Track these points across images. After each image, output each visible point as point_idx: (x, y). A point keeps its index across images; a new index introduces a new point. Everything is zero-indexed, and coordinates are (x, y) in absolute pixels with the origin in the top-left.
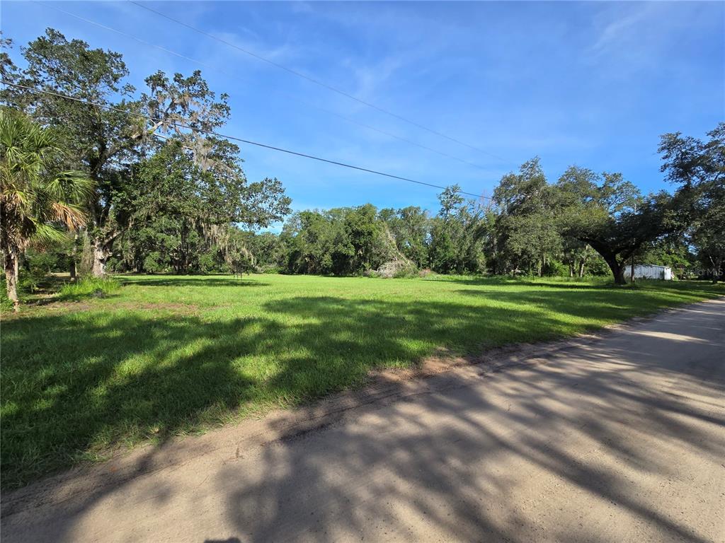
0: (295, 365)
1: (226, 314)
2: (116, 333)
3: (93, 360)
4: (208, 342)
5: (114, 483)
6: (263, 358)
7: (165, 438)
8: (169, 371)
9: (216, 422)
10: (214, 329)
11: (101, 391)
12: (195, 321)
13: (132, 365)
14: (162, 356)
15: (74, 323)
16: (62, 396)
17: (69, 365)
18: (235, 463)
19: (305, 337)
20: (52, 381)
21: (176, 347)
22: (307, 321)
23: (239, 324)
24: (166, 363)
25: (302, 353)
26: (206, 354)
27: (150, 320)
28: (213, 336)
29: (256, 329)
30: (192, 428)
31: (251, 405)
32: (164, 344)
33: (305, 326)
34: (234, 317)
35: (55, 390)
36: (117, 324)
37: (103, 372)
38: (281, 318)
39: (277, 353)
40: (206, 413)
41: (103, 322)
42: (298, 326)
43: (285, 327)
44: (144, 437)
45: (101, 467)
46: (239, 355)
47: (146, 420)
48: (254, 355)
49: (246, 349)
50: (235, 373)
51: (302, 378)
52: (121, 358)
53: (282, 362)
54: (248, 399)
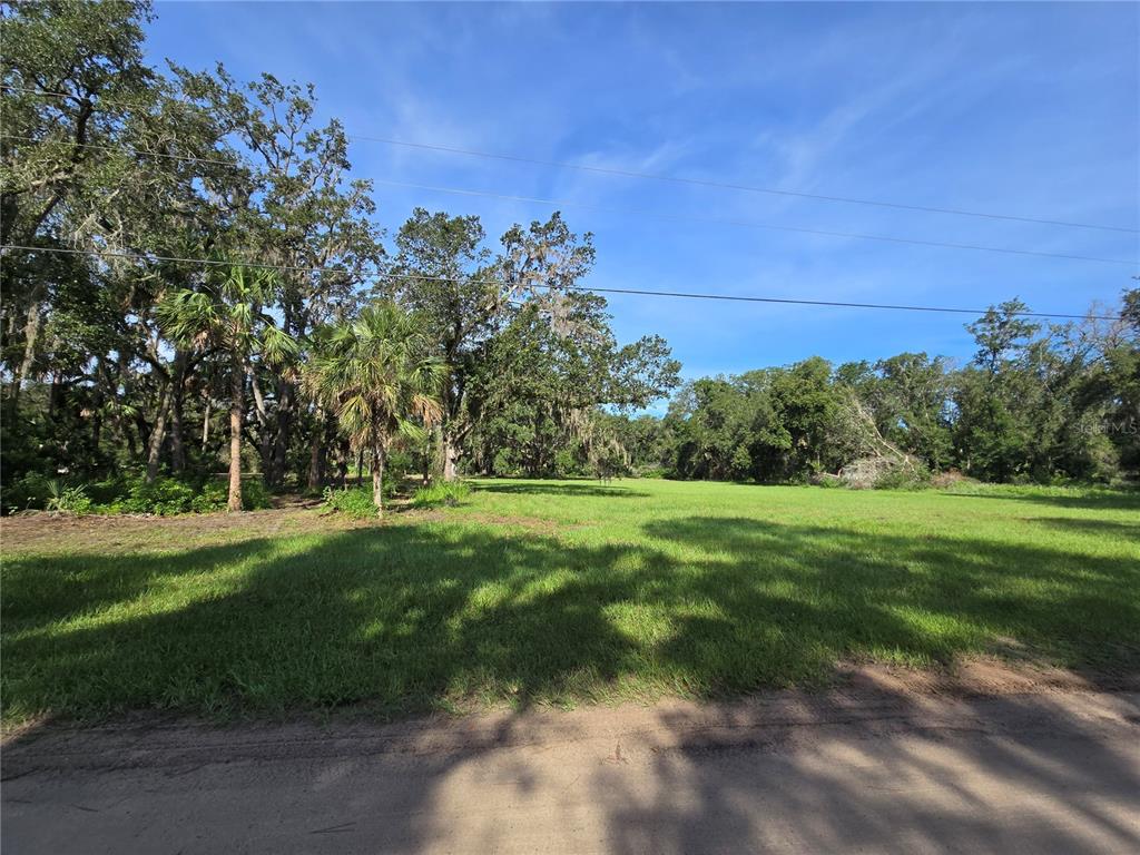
0: (696, 626)
1: (593, 536)
2: (468, 552)
3: (448, 583)
4: (572, 576)
5: (472, 748)
6: (648, 610)
7: (525, 702)
8: (526, 609)
9: (585, 695)
10: (578, 558)
11: (455, 623)
12: (554, 543)
13: (487, 595)
14: (518, 587)
15: (428, 535)
16: (420, 623)
17: (425, 586)
18: (615, 766)
19: (711, 583)
20: (412, 603)
21: (533, 578)
22: (712, 557)
23: (611, 553)
24: (522, 599)
25: (708, 610)
26: (567, 593)
27: (502, 538)
28: (577, 568)
29: (632, 564)
30: (556, 696)
31: (634, 681)
32: (519, 572)
33: (712, 564)
34: (604, 542)
35: (414, 614)
36: (469, 540)
37: (457, 600)
38: (671, 549)
39: (669, 604)
40: (574, 678)
41: (454, 537)
42: (698, 564)
43: (678, 564)
44: (501, 694)
45: (458, 722)
46: (613, 600)
47: (505, 671)
48: (635, 603)
49: (622, 591)
50: (610, 627)
51: (708, 649)
52: (472, 584)
53: (677, 620)
54: (630, 670)
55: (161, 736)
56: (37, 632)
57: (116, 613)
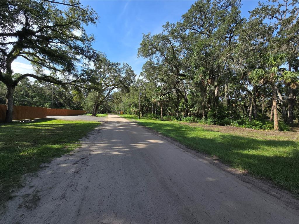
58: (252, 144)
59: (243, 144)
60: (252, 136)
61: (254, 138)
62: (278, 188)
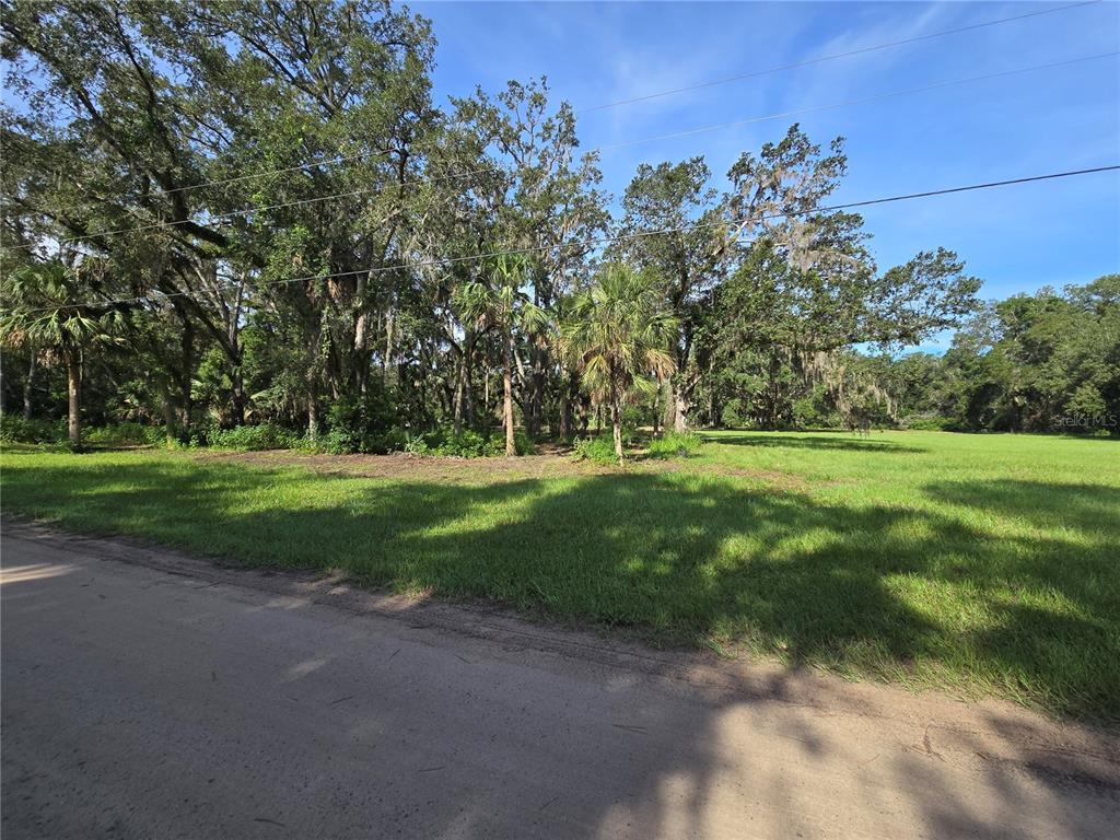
0: (1031, 619)
1: (859, 498)
2: (709, 502)
3: (695, 531)
4: (834, 537)
5: (744, 693)
6: (949, 588)
7: (799, 657)
8: (783, 566)
9: (870, 669)
10: (838, 517)
11: (709, 570)
12: (804, 499)
13: (737, 546)
14: (771, 542)
15: (668, 484)
16: (675, 564)
17: (674, 531)
18: (924, 757)
19: (1049, 567)
20: (664, 545)
21: (786, 535)
22: (1046, 534)
23: (880, 517)
24: (775, 555)
25: (1054, 602)
26: (830, 555)
27: (743, 491)
28: (838, 529)
29: (919, 531)
30: (835, 663)
31: (939, 668)
32: (770, 528)
33: (1045, 543)
34: (870, 503)
35: (669, 556)
36: (708, 491)
37: (707, 548)
38: (971, 517)
39: (982, 586)
40: (856, 648)
41: (693, 487)
42: (1022, 541)
43: (990, 538)
44: (769, 648)
45: (726, 665)
46: (895, 570)
47: (771, 626)
48: (929, 579)
49: (910, 561)
50: (894, 601)
51: (1059, 652)
52: (719, 533)
53: (998, 608)
54: (933, 655)
55: (495, 620)
56: (417, 533)
57: (453, 527)
58: (454, 500)
59: (430, 505)
60: (458, 479)
61: (461, 484)
62: (494, 610)
